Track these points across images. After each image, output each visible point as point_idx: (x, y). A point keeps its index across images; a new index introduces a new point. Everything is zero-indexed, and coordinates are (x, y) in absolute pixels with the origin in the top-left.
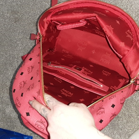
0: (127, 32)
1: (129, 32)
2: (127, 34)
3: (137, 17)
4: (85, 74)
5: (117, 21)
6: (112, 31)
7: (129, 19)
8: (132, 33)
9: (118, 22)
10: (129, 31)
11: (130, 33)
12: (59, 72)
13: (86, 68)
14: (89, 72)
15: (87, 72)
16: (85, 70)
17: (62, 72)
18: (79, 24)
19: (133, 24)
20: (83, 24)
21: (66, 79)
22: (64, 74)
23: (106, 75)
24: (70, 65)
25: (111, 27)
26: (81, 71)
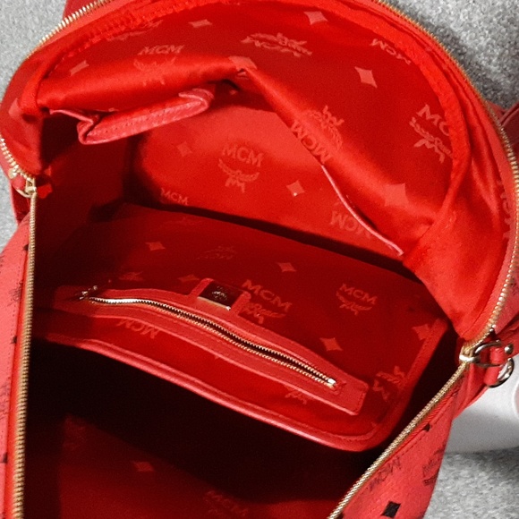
0: (417, 117)
1: (429, 117)
2: (418, 129)
3: (466, 7)
4: (255, 321)
5: (361, 71)
6: (338, 137)
7: (424, 48)
8: (443, 119)
9: (367, 76)
10: (426, 109)
11: (435, 123)
12: (128, 326)
13: (259, 287)
14: (274, 308)
15: (267, 305)
16: (255, 299)
17: (138, 325)
18: (178, 108)
19: (445, 68)
20: (197, 103)
21: (157, 363)
22: (153, 337)
23: (356, 309)
24: (183, 280)
25: (330, 115)
26: (234, 306)
